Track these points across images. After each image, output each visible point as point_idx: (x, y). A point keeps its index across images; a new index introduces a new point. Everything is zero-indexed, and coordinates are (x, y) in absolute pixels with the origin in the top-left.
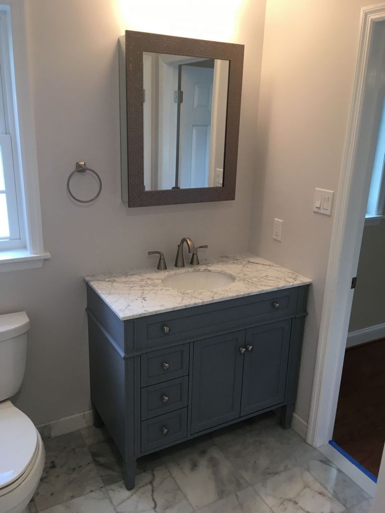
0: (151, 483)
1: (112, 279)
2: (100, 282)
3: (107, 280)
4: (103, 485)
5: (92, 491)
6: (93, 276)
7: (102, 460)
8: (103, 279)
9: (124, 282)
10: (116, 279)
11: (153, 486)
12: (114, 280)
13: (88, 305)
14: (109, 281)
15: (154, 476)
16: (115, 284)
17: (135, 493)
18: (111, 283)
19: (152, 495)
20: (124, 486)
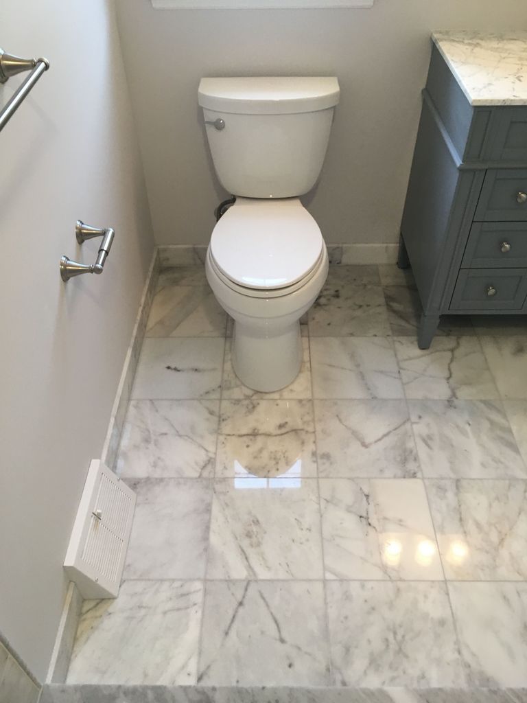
0: (452, 350)
1: (475, 41)
2: (454, 44)
3: (466, 41)
4: (390, 333)
5: (375, 336)
6: (447, 33)
7: (396, 306)
8: (461, 40)
9: (493, 49)
10: (483, 43)
11: (453, 355)
12: (478, 44)
13: (427, 85)
14: (469, 44)
15: (458, 344)
16: (477, 50)
17: (428, 355)
18: (472, 47)
19: (449, 364)
20: (416, 343)
